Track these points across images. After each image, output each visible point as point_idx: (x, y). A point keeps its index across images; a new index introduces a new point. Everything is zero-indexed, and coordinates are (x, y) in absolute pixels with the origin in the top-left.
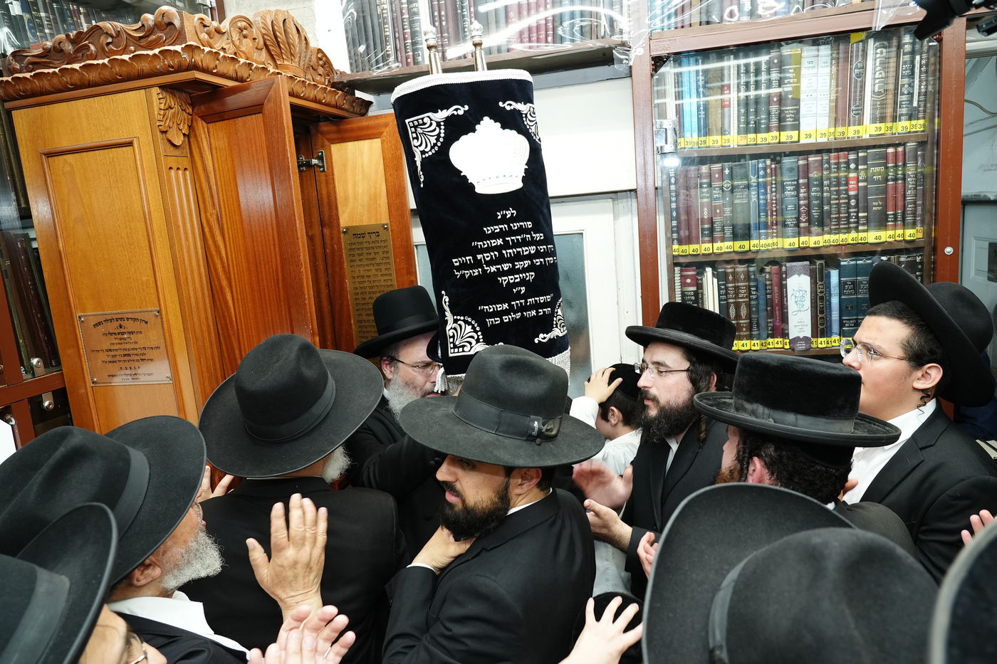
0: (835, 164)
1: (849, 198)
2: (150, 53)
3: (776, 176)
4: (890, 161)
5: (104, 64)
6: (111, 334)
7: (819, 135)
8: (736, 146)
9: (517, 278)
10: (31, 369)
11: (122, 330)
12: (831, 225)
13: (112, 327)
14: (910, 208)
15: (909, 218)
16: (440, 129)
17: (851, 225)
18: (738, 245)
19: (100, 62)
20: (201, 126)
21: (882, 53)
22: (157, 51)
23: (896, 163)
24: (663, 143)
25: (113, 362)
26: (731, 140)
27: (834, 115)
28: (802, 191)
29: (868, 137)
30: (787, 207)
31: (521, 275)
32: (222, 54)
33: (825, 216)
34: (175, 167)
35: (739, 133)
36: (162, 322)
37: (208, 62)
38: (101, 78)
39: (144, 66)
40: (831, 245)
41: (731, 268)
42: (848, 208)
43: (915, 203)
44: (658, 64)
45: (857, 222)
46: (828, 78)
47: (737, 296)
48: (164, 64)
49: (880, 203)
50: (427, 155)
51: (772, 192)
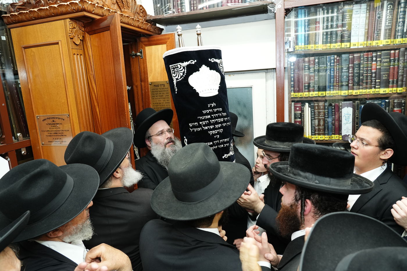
0: (366, 58)
1: (372, 73)
2: (66, 4)
3: (339, 63)
4: (392, 57)
5: (47, 9)
6: (50, 124)
7: (359, 45)
8: (321, 49)
9: (216, 132)
10: (17, 138)
11: (54, 123)
12: (363, 85)
13: (50, 121)
14: (400, 78)
15: (400, 83)
16: (185, 70)
17: (373, 85)
18: (320, 93)
19: (45, 8)
20: (87, 36)
21: (390, 6)
22: (68, 3)
23: (395, 58)
24: (288, 48)
25: (51, 136)
26: (319, 47)
27: (367, 36)
28: (350, 70)
29: (382, 46)
30: (343, 77)
31: (218, 130)
32: (96, 5)
33: (361, 81)
34: (76, 54)
35: (323, 44)
36: (70, 119)
37: (90, 8)
38: (46, 15)
39: (63, 10)
40: (363, 94)
41: (317, 103)
42: (371, 78)
43: (403, 76)
44: (288, 12)
45: (375, 84)
46: (365, 19)
47: (319, 116)
48: (72, 9)
49: (387, 76)
50: (179, 80)
51: (337, 70)
